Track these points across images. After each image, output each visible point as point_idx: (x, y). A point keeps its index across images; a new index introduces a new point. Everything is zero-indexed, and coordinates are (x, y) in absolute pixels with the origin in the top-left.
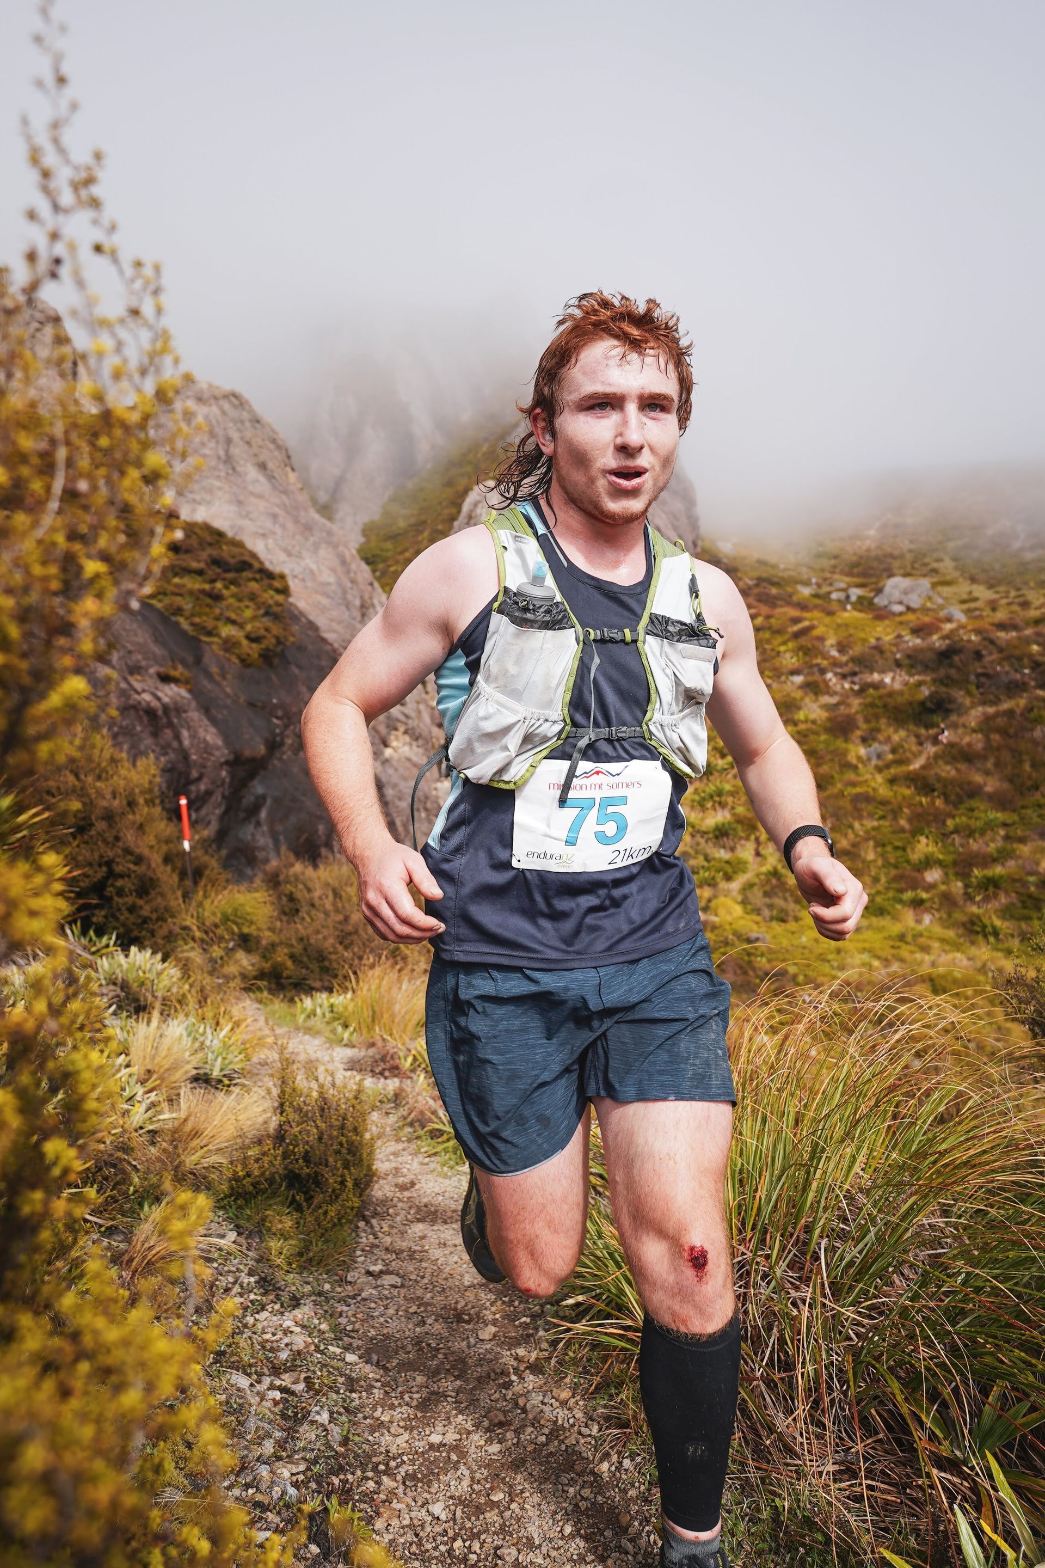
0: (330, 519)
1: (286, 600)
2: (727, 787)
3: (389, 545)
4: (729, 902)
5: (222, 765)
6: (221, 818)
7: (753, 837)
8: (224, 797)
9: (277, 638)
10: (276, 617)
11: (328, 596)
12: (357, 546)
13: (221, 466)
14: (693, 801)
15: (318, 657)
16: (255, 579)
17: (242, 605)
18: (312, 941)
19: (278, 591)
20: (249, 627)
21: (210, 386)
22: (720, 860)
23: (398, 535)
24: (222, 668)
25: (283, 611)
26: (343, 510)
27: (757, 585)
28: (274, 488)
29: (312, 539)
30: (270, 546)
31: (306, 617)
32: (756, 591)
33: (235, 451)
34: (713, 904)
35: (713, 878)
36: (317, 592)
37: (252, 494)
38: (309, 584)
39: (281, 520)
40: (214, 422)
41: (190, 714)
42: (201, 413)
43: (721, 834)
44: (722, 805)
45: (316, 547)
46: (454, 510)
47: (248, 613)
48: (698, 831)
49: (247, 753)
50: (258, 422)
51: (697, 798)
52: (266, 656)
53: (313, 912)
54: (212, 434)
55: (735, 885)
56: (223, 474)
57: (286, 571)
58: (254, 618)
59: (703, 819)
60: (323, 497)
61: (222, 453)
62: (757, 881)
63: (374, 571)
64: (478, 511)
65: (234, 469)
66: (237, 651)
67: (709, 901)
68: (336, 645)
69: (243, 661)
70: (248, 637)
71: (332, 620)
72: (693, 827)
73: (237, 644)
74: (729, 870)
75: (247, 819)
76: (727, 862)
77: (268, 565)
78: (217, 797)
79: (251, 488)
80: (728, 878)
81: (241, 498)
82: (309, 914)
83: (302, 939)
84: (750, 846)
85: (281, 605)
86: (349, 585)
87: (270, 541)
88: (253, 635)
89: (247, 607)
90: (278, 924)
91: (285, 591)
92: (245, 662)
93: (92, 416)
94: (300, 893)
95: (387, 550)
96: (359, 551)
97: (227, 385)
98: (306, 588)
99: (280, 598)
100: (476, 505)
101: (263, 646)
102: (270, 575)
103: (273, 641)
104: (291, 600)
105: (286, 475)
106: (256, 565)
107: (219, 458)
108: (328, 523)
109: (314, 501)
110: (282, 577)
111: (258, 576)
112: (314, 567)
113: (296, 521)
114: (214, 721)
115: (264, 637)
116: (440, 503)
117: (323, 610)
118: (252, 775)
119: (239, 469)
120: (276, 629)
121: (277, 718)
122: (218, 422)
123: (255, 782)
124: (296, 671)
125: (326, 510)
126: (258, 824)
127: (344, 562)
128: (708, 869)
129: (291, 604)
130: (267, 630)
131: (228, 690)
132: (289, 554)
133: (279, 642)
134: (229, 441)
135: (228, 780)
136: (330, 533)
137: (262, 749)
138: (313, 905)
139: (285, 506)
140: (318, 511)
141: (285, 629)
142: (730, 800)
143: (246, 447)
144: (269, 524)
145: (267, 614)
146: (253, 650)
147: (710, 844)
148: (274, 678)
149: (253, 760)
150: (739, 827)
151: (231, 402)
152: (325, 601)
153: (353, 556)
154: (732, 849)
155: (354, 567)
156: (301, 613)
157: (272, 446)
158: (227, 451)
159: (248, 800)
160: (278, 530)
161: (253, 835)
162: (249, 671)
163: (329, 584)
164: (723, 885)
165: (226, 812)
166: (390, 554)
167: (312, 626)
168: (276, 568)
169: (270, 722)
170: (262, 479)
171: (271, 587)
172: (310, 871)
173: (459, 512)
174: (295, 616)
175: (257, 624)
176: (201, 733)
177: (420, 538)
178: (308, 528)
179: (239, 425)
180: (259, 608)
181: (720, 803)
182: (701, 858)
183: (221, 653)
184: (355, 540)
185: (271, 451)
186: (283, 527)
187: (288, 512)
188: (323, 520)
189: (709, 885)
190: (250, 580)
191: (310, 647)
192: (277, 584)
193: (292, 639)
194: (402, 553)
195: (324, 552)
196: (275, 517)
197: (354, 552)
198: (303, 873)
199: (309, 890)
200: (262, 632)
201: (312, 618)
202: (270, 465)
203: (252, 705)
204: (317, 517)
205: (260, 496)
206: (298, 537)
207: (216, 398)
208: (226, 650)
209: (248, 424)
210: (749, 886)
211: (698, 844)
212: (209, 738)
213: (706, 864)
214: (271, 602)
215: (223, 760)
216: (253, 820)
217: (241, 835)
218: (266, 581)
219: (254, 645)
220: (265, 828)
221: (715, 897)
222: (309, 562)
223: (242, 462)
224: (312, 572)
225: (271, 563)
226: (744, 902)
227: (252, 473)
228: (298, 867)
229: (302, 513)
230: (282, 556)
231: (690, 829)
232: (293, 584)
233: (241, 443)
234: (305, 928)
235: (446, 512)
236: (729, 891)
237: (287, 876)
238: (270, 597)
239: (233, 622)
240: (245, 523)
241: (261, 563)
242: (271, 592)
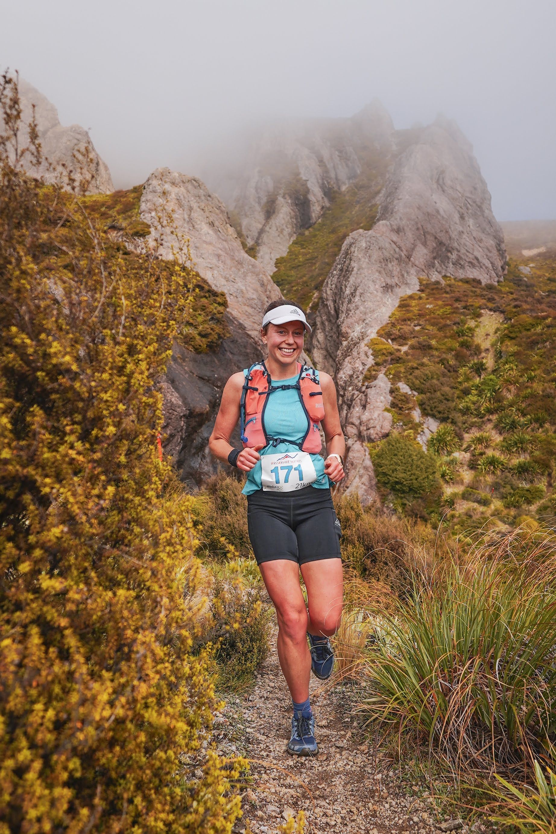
0: (254, 257)
1: (225, 310)
2: (527, 437)
3: (293, 273)
4: (529, 520)
5: (181, 417)
6: (180, 452)
7: (547, 473)
8: (182, 439)
9: (219, 335)
10: (218, 321)
11: (252, 307)
12: (272, 274)
13: (186, 225)
14: (503, 446)
15: (245, 347)
16: (205, 297)
17: (197, 313)
18: (236, 526)
19: (219, 304)
20: (200, 328)
21: (180, 175)
22: (523, 489)
23: (299, 266)
24: (183, 355)
25: (222, 317)
26: (263, 251)
27: (548, 296)
28: (219, 238)
29: (242, 270)
30: (215, 275)
31: (237, 321)
32: (547, 300)
33: (194, 215)
34: (517, 520)
35: (517, 502)
36: (245, 305)
37: (205, 242)
38: (240, 299)
39: (223, 258)
40: (182, 197)
41: (162, 384)
42: (174, 191)
43: (522, 470)
44: (524, 450)
45: (245, 275)
46: (336, 249)
47: (200, 319)
48: (507, 468)
49: (197, 410)
50: (209, 196)
51: (505, 444)
52: (211, 347)
53: (237, 509)
54: (181, 205)
55: (533, 508)
56: (186, 230)
57: (226, 291)
58: (204, 322)
59: (509, 460)
60: (250, 242)
61: (186, 217)
62: (550, 504)
63: (282, 290)
64: (352, 249)
65: (193, 226)
66: (193, 343)
67: (515, 518)
68: (257, 339)
69: (196, 349)
70: (200, 334)
71: (254, 323)
72: (503, 465)
73: (193, 339)
74: (529, 496)
75: (196, 453)
76: (528, 490)
77: (214, 288)
78: (178, 439)
79: (204, 238)
80: (529, 502)
81: (198, 245)
82: (234, 510)
83: (230, 525)
84: (545, 480)
85: (222, 313)
86: (266, 299)
87: (216, 272)
88: (203, 333)
89: (200, 314)
90: (215, 515)
91: (224, 304)
92: (197, 351)
93: (107, 196)
94: (229, 495)
95: (292, 276)
96: (272, 277)
97: (190, 175)
98: (238, 302)
99: (221, 309)
100: (351, 246)
101: (209, 340)
102: (215, 294)
103: (216, 336)
104: (228, 310)
105: (227, 229)
106: (206, 288)
107: (184, 220)
108: (253, 259)
109: (244, 245)
110: (223, 295)
111: (207, 295)
112: (244, 288)
113: (233, 259)
114: (177, 389)
115: (210, 334)
116: (327, 245)
117: (249, 315)
118: (200, 425)
119: (196, 226)
120: (218, 329)
121: (217, 387)
122: (184, 197)
123: (202, 429)
124: (231, 356)
125: (252, 251)
126: (204, 457)
127: (263, 285)
128: (514, 495)
129: (228, 312)
130: (212, 329)
131: (186, 368)
132: (227, 281)
133: (220, 337)
134: (191, 209)
135: (185, 427)
136: (253, 266)
137: (207, 408)
138: (237, 504)
139: (226, 249)
140: (246, 252)
141: (224, 329)
142: (529, 446)
143: (202, 212)
144: (215, 261)
145: (212, 319)
146: (203, 342)
147: (515, 478)
148: (216, 360)
149: (201, 414)
150: (536, 466)
151: (192, 184)
152: (250, 310)
153: (269, 281)
154: (532, 482)
155: (269, 287)
156: (234, 318)
157: (218, 211)
158: (190, 215)
159: (198, 441)
160: (221, 265)
161: (200, 464)
162: (199, 357)
163: (253, 299)
164: (525, 506)
165: (183, 449)
166: (293, 279)
167: (241, 327)
168: (219, 290)
169: (213, 389)
170: (211, 232)
171: (215, 301)
172: (236, 483)
173: (340, 250)
174: (231, 320)
175: (206, 326)
176: (169, 396)
177: (314, 268)
178: (240, 263)
179: (197, 198)
180: (207, 315)
181: (522, 448)
182: (509, 487)
183: (183, 344)
184: (271, 269)
185: (217, 215)
186: (224, 262)
187: (227, 254)
188: (250, 258)
189: (515, 507)
190: (202, 297)
191: (240, 341)
192: (219, 299)
193: (228, 335)
194: (301, 278)
195: (250, 278)
196: (219, 256)
197: (270, 278)
198: (231, 485)
199: (235, 495)
200: (209, 331)
201: (241, 321)
202: (217, 223)
203: (201, 378)
204: (246, 255)
205: (210, 244)
206: (233, 269)
207: (183, 182)
208: (186, 343)
209: (203, 198)
210: (543, 509)
211: (506, 477)
212: (173, 400)
213: (512, 491)
214: (215, 311)
215: (182, 414)
216: (200, 454)
217: (192, 465)
218: (212, 298)
219: (204, 339)
220: (208, 460)
221: (520, 515)
222: (240, 285)
223: (199, 222)
224: (242, 291)
225: (216, 286)
226: (541, 520)
227: (205, 228)
228: (228, 480)
229: (237, 254)
230: (223, 282)
231: (501, 467)
232: (229, 299)
233: (199, 210)
234: (232, 518)
235: (331, 250)
236: (529, 511)
237: (221, 485)
238: (214, 308)
239: (191, 324)
240: (201, 260)
241: (209, 286)
242: (216, 305)
